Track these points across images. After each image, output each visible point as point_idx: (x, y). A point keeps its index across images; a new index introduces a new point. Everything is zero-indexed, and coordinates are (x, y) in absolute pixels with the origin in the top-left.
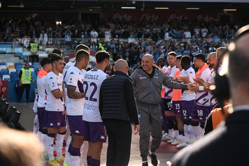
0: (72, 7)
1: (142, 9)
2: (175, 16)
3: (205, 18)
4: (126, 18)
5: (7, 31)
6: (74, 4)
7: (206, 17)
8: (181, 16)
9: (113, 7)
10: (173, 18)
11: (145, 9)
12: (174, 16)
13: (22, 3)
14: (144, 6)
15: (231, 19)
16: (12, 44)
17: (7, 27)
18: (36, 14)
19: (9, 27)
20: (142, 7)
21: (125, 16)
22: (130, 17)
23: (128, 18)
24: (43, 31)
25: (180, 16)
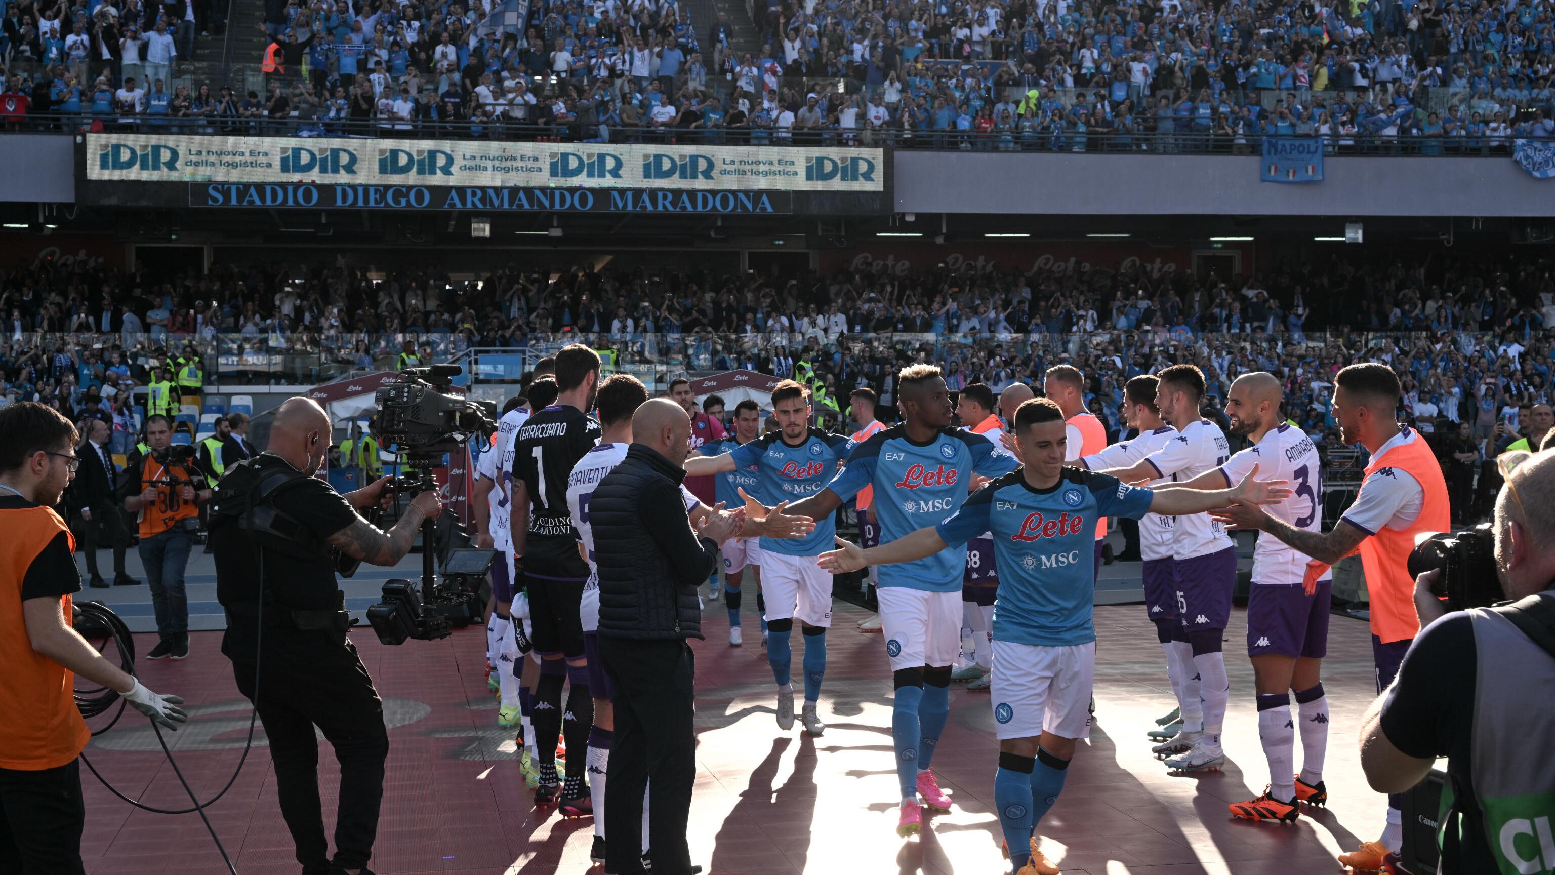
0: (713, 234)
1: (940, 240)
2: (1052, 262)
3: (1149, 267)
4: (894, 266)
5: (514, 312)
6: (719, 224)
7: (1152, 262)
8: (1073, 260)
9: (843, 233)
10: (1046, 264)
11: (947, 237)
12: (1048, 260)
13: (555, 224)
14: (944, 231)
15: (1237, 268)
16: (524, 352)
17: (512, 296)
18: (609, 258)
19: (519, 300)
20: (938, 233)
21: (890, 261)
22: (907, 264)
23: (899, 267)
24: (621, 312)
25: (1067, 261)
